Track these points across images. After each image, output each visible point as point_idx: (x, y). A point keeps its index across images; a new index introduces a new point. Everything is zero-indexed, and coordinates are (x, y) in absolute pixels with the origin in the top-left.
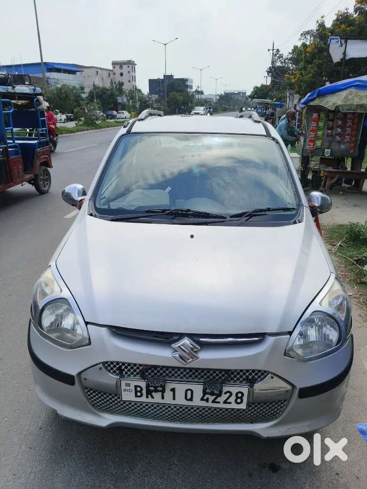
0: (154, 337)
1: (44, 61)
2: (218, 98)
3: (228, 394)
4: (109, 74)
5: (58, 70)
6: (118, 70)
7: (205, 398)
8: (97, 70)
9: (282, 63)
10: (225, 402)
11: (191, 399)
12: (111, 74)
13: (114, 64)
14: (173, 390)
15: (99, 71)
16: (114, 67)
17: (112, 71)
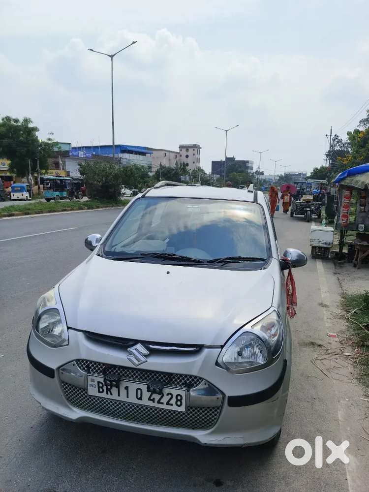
0: (116, 341)
1: (115, 144)
2: (278, 178)
3: (170, 396)
4: (176, 156)
5: (131, 152)
6: (184, 153)
7: (152, 398)
8: (166, 152)
9: (341, 147)
10: (168, 403)
11: (141, 399)
12: (178, 156)
13: (181, 147)
14: (127, 388)
15: (168, 154)
16: (181, 150)
17: (179, 153)
